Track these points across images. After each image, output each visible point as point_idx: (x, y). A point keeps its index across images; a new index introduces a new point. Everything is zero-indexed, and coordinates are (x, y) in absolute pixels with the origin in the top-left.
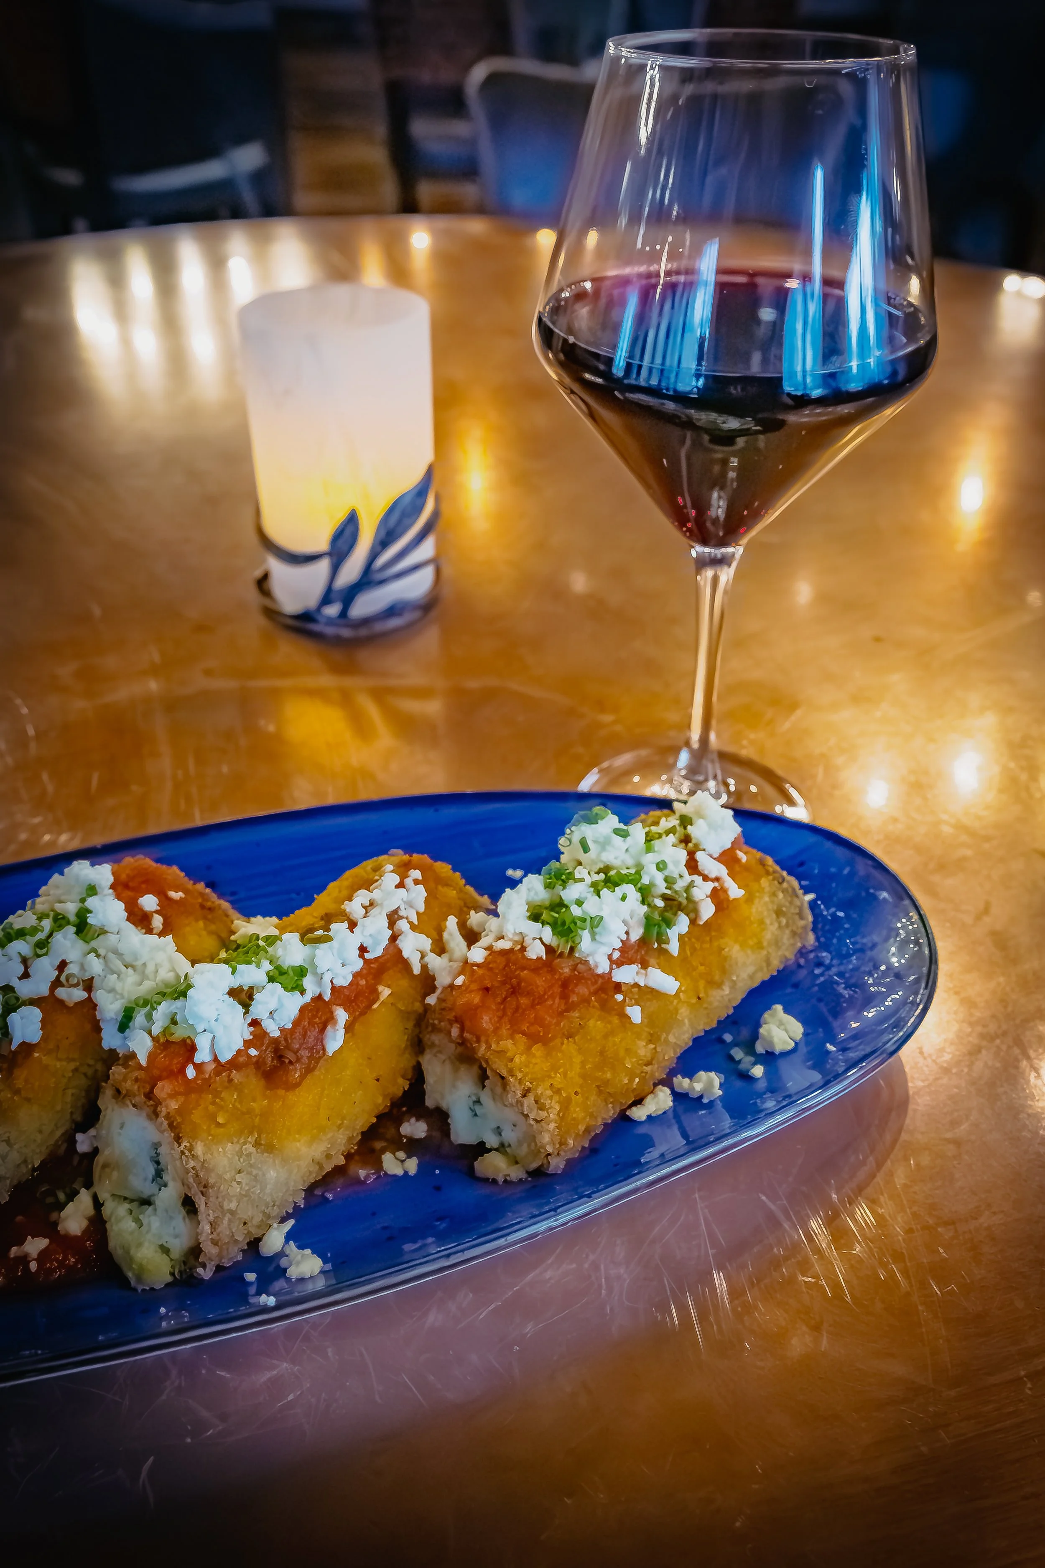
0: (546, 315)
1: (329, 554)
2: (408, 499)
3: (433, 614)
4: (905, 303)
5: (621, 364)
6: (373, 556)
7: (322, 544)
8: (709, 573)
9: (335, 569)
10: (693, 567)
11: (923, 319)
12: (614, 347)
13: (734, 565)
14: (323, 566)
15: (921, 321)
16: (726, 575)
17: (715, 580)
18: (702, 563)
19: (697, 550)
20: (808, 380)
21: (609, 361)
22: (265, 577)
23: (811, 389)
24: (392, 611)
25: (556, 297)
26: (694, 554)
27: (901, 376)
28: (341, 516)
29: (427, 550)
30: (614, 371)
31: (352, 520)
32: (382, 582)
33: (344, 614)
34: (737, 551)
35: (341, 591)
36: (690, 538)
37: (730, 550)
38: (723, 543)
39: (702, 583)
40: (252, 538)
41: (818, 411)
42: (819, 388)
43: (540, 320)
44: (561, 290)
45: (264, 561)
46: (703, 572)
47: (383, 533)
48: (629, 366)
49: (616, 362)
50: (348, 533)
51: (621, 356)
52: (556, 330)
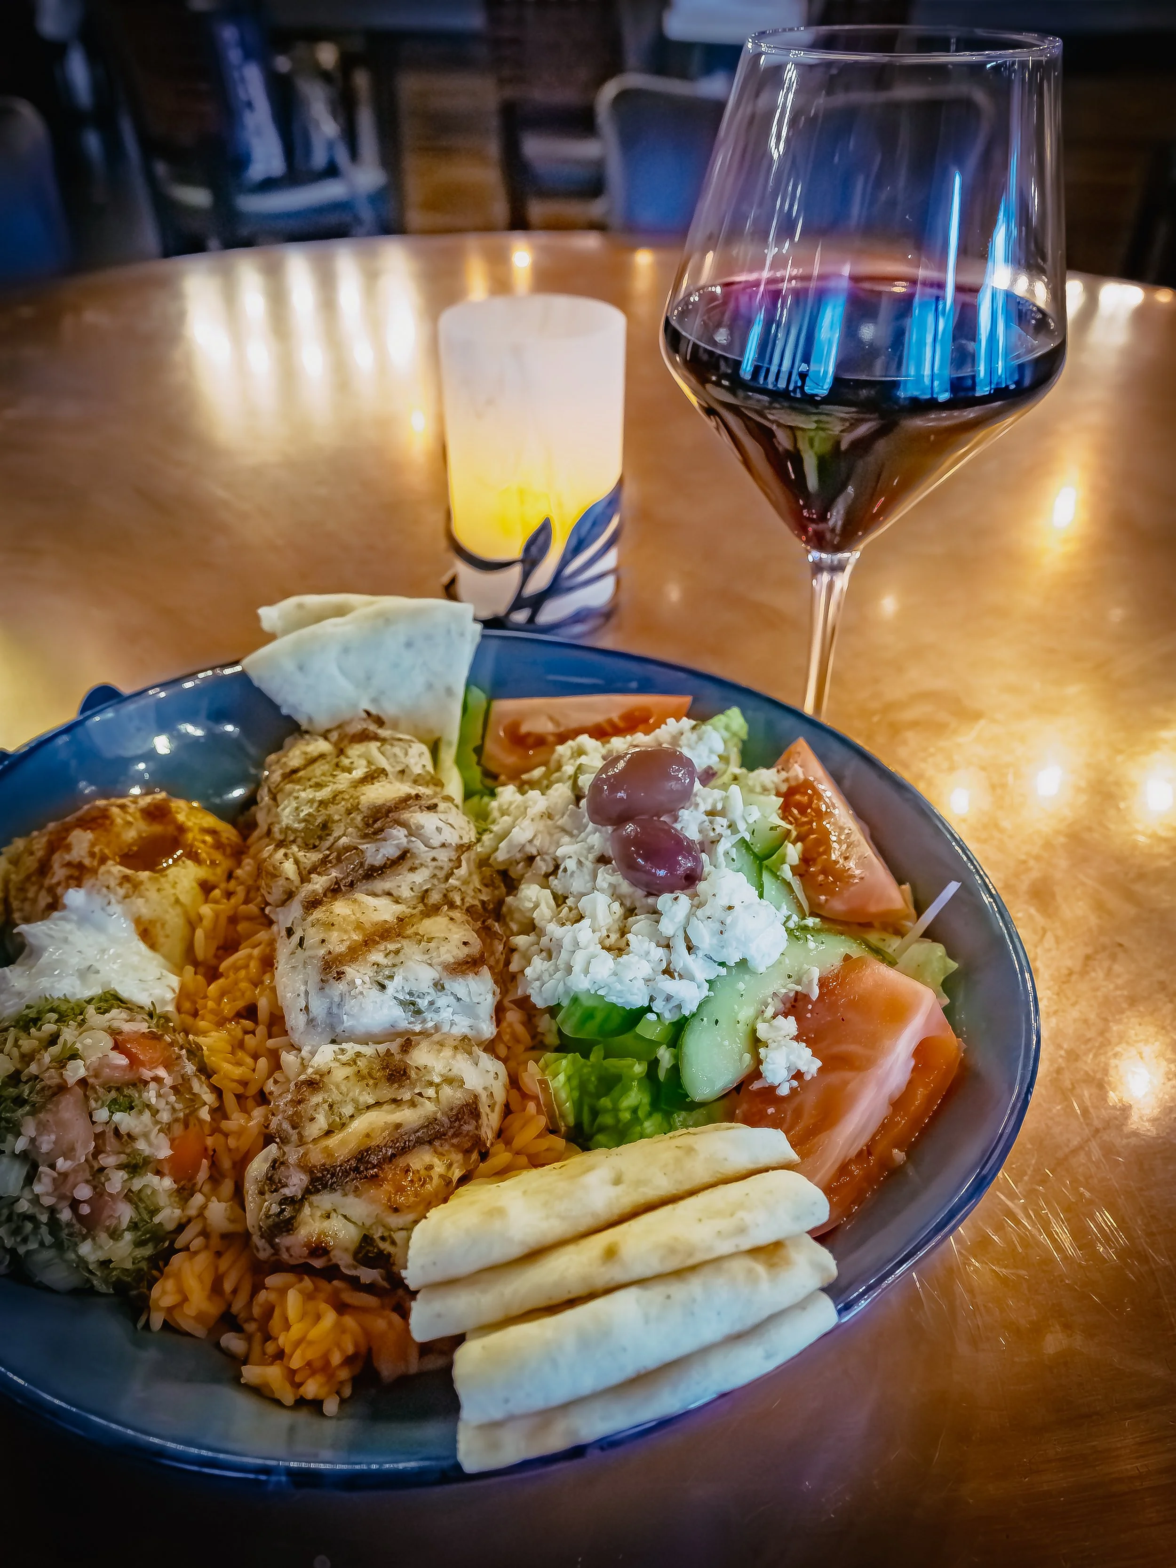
0: (674, 318)
1: (523, 561)
2: (599, 510)
3: (614, 621)
4: (1035, 309)
5: (748, 368)
6: (565, 562)
7: (515, 551)
8: (825, 577)
9: (526, 576)
10: (809, 572)
11: (1052, 324)
12: (742, 353)
13: (849, 569)
14: (516, 571)
15: (1050, 326)
16: (842, 581)
17: (830, 586)
18: (818, 568)
19: (814, 555)
20: (936, 383)
21: (738, 364)
22: (453, 581)
23: (938, 393)
24: (579, 617)
25: (686, 301)
26: (810, 559)
27: (1027, 381)
28: (535, 524)
29: (610, 560)
30: (742, 373)
31: (545, 530)
32: (571, 589)
33: (531, 620)
34: (852, 557)
35: (531, 597)
36: (807, 542)
37: (846, 555)
38: (838, 549)
39: (817, 588)
40: (443, 543)
41: (944, 415)
42: (946, 391)
43: (667, 322)
44: (690, 295)
45: (451, 565)
46: (819, 576)
47: (574, 542)
48: (757, 370)
49: (744, 366)
50: (541, 539)
51: (748, 359)
52: (684, 333)
